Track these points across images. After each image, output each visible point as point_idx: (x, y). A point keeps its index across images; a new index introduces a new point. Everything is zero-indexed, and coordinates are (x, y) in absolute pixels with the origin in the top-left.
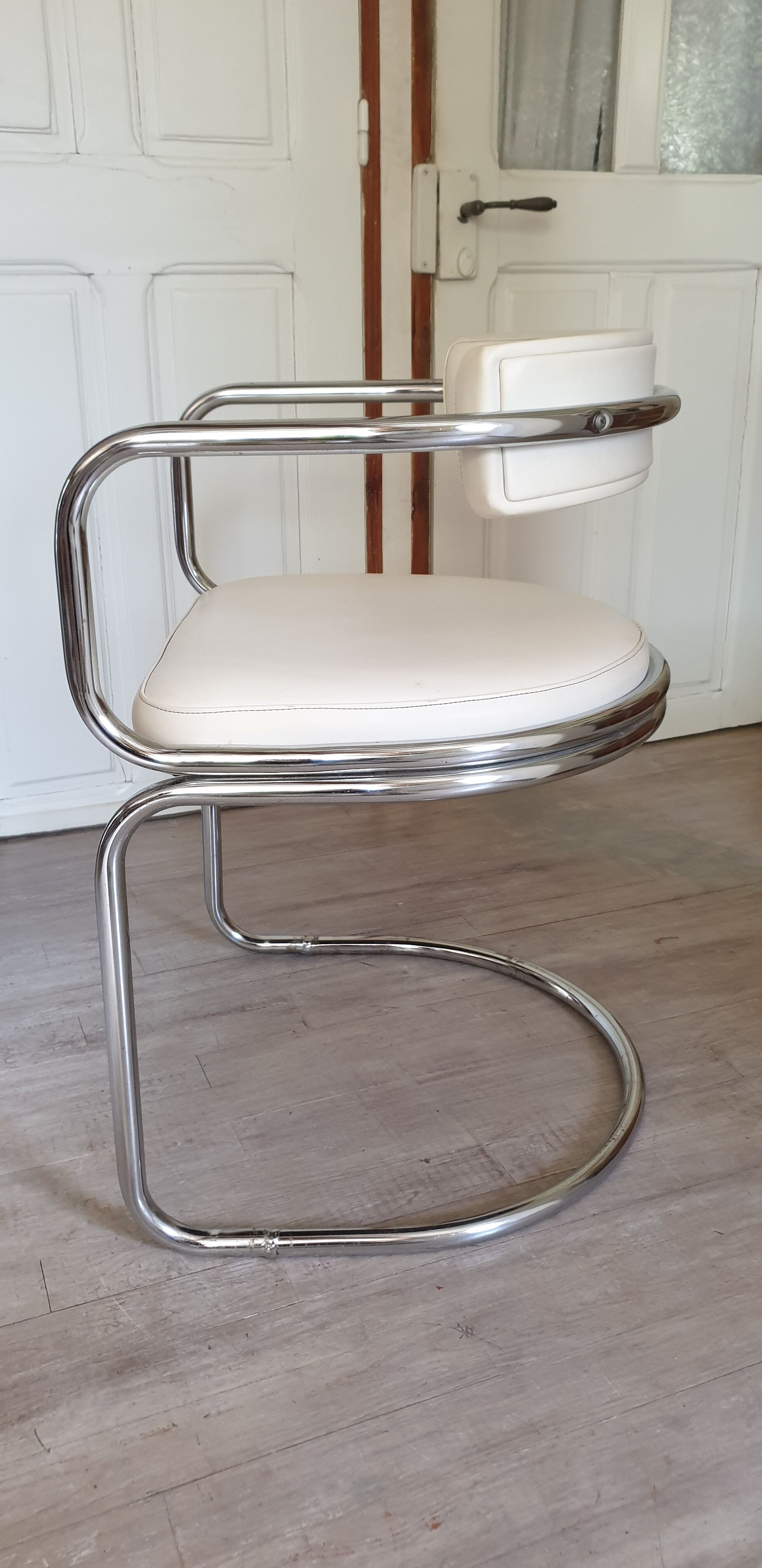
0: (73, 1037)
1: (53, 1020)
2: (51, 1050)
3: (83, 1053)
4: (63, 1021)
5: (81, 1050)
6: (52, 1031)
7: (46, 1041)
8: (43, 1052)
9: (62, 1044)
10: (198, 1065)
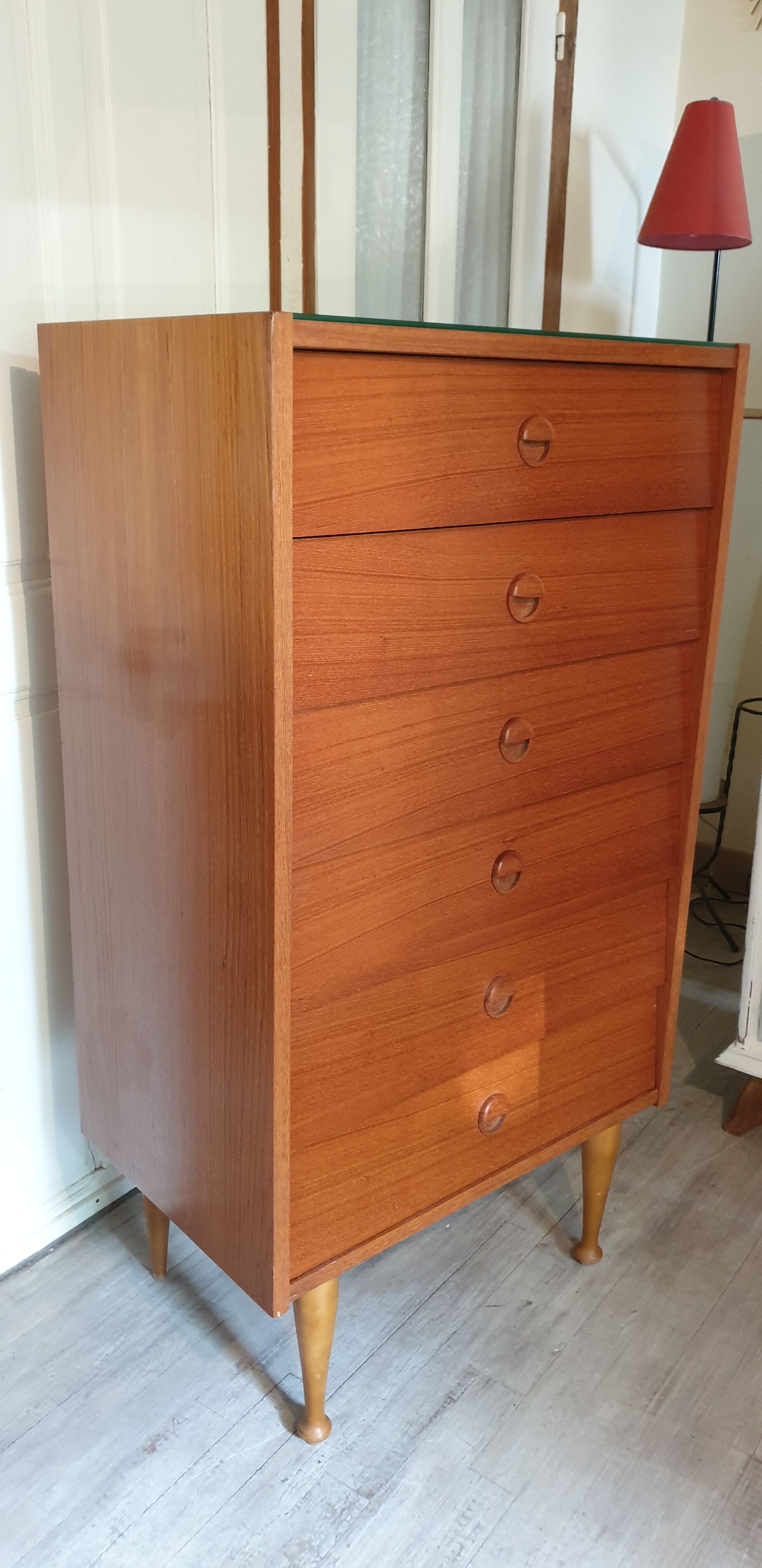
0: (347, 1497)
1: (308, 1487)
2: (345, 1523)
3: (376, 1512)
4: (318, 1484)
5: (370, 1511)
6: (322, 1500)
7: (329, 1515)
8: (341, 1530)
9: (347, 1511)
10: (481, 1478)
